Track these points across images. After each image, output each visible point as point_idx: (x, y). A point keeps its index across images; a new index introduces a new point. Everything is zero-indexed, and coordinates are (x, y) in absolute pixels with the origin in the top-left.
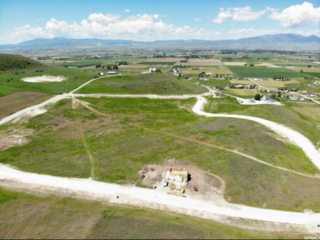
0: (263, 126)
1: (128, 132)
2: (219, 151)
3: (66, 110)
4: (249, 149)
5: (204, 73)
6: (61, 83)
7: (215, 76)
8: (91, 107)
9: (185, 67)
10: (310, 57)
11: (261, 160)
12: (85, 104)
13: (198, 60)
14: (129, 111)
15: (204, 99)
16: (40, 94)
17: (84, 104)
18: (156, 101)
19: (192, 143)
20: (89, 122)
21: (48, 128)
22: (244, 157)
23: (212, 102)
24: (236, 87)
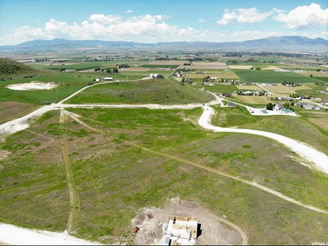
0: (282, 146)
1: (122, 153)
2: (234, 183)
3: (51, 125)
4: (271, 180)
5: (209, 77)
6: (51, 90)
7: (220, 80)
8: (81, 120)
9: (188, 70)
10: (318, 61)
11: (287, 196)
12: (75, 117)
13: (202, 63)
14: (126, 125)
15: (210, 109)
16: (24, 104)
17: (73, 117)
18: (157, 112)
19: (200, 170)
20: (77, 140)
21: (27, 149)
22: (266, 192)
23: (220, 112)
24: (245, 93)
